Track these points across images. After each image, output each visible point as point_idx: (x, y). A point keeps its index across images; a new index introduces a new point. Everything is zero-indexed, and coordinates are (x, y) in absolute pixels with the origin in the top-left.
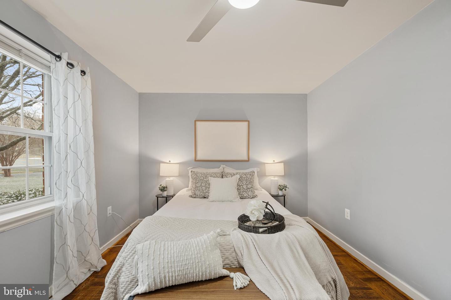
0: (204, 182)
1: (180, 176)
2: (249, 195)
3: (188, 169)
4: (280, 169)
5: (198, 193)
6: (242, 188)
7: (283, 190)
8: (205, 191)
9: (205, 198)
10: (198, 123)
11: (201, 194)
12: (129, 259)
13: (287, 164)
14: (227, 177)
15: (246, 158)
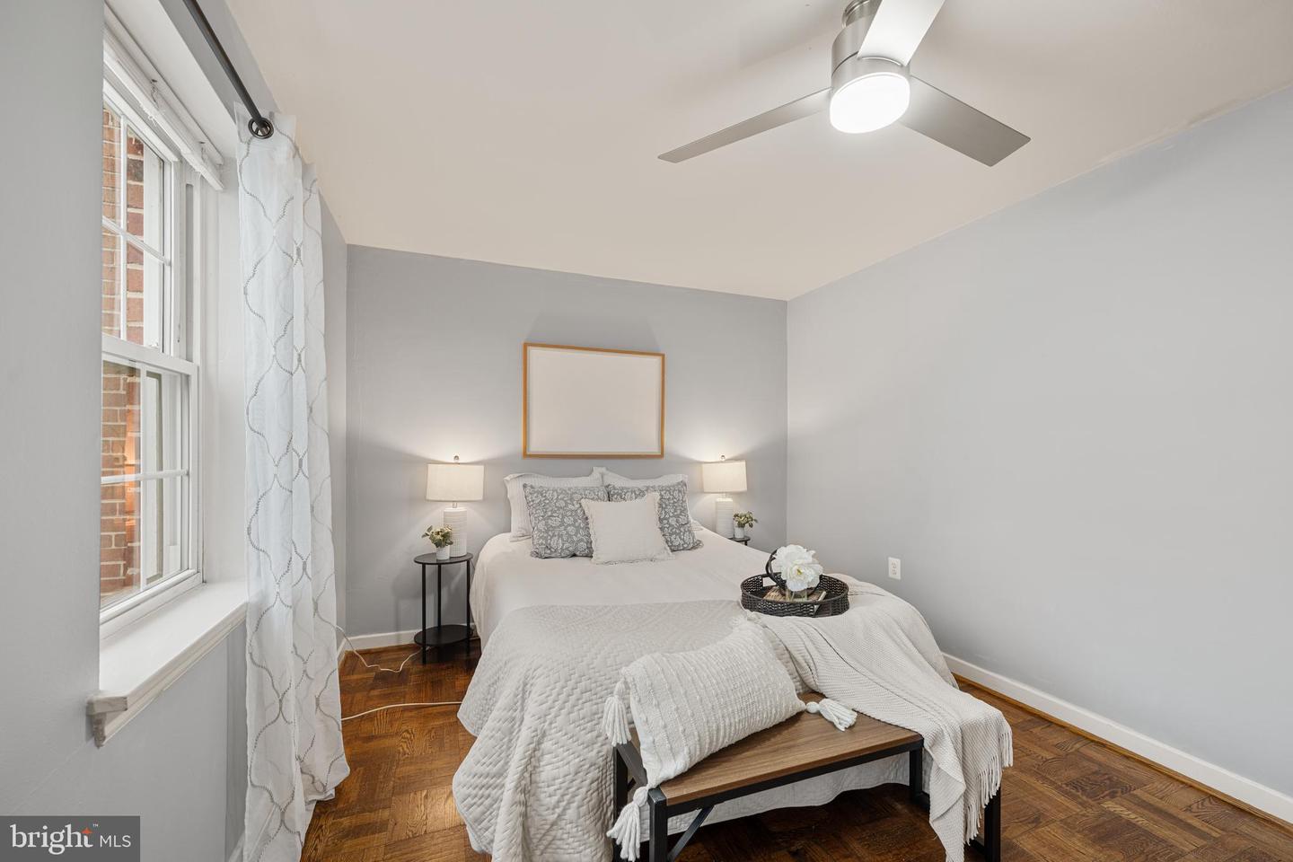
0: (569, 513)
1: (488, 499)
2: (685, 543)
3: (507, 478)
4: (736, 476)
5: (556, 543)
6: (667, 526)
7: (747, 525)
8: (575, 539)
9: (574, 555)
10: (534, 353)
11: (567, 545)
12: (555, 717)
13: (752, 461)
14: (624, 499)
15: (655, 450)
